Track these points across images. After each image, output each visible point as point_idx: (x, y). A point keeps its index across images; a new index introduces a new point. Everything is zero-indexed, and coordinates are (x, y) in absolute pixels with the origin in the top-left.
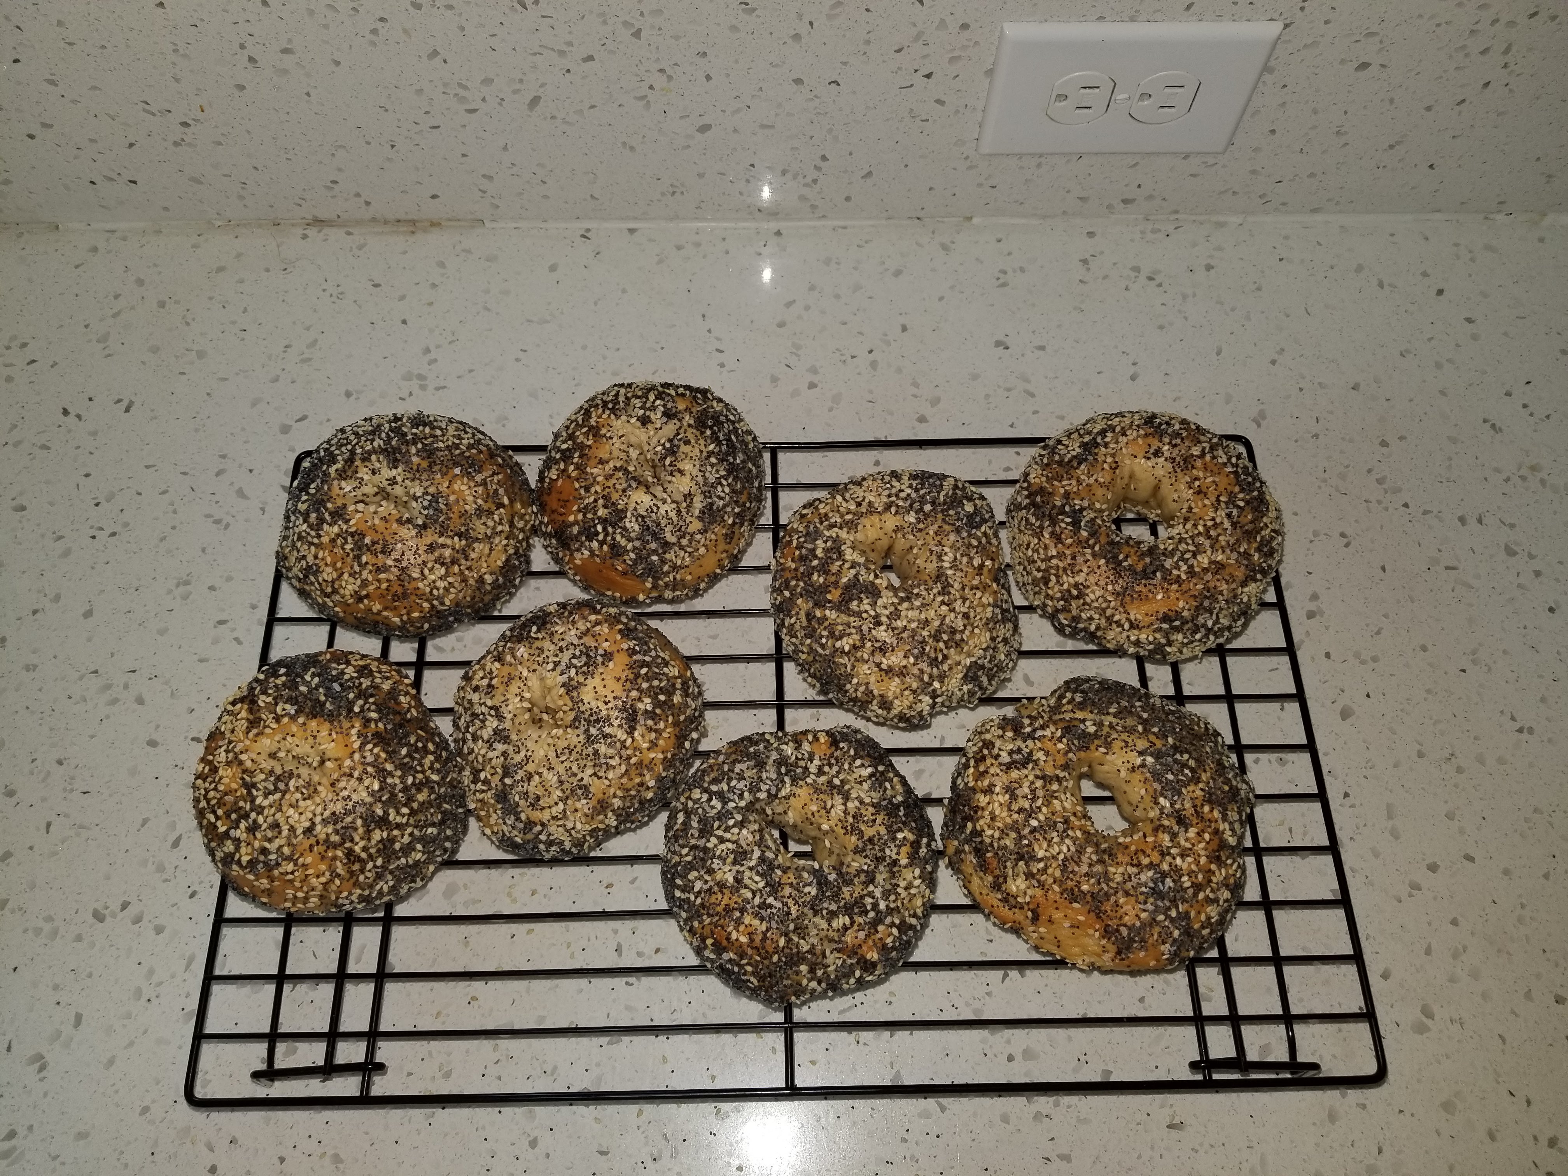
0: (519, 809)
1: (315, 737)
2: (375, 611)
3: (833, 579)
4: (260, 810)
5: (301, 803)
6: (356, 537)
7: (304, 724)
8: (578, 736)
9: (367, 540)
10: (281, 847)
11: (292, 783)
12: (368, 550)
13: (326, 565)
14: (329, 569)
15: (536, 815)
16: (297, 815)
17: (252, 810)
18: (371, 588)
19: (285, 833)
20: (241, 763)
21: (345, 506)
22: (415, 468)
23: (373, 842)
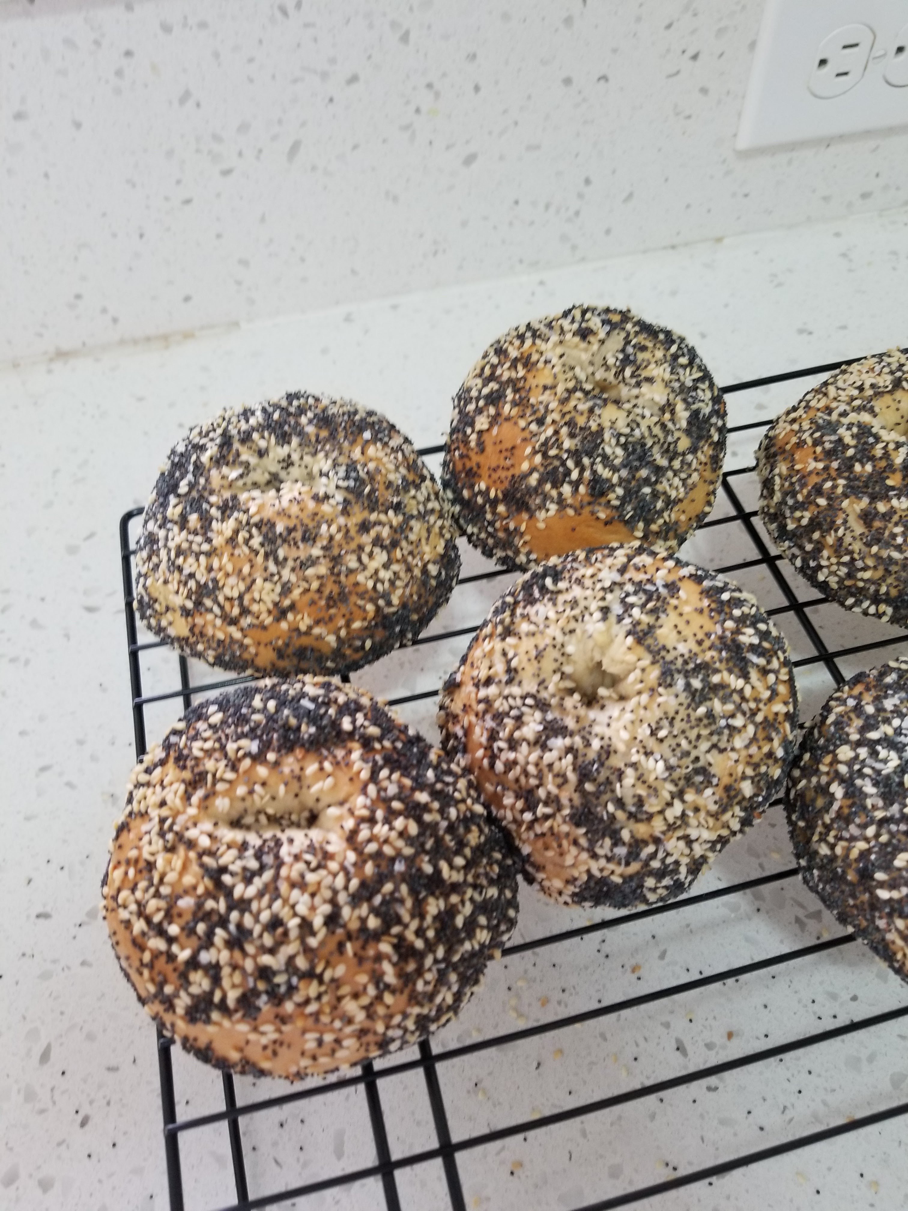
0: (618, 826)
1: (299, 779)
2: (303, 627)
3: (883, 464)
4: (243, 905)
5: (311, 878)
6: (264, 529)
7: (277, 764)
8: (677, 696)
9: (280, 528)
10: (291, 960)
11: (285, 851)
12: (285, 541)
13: (227, 575)
14: (232, 580)
15: (642, 830)
16: (306, 897)
17: (230, 908)
18: (296, 593)
19: (294, 933)
20: (191, 844)
21: (234, 498)
22: (313, 439)
23: (429, 920)
